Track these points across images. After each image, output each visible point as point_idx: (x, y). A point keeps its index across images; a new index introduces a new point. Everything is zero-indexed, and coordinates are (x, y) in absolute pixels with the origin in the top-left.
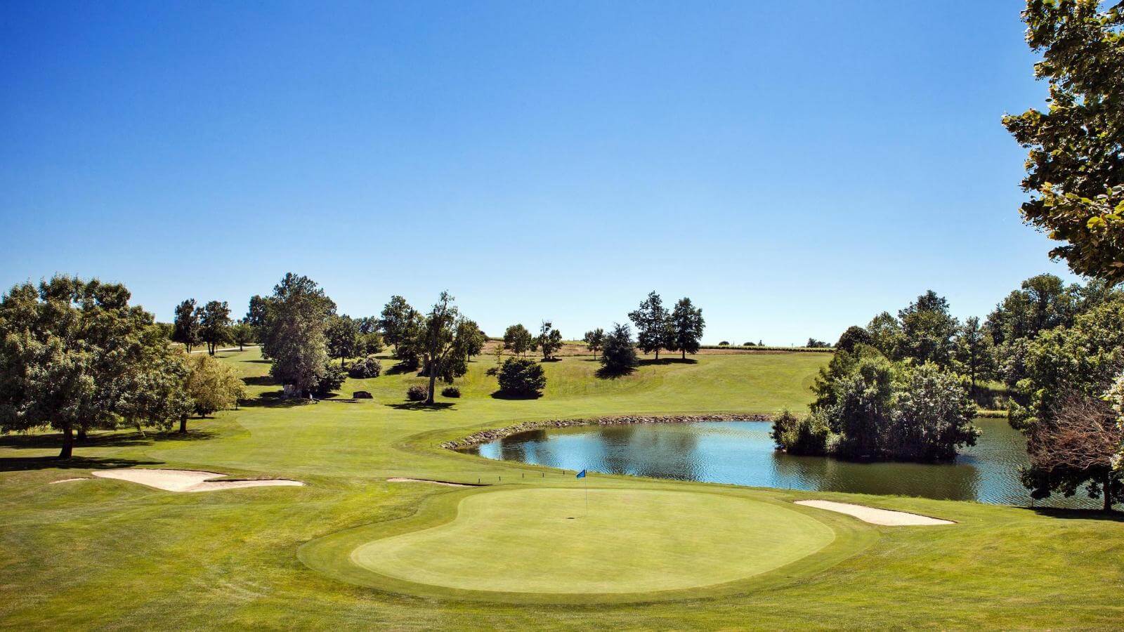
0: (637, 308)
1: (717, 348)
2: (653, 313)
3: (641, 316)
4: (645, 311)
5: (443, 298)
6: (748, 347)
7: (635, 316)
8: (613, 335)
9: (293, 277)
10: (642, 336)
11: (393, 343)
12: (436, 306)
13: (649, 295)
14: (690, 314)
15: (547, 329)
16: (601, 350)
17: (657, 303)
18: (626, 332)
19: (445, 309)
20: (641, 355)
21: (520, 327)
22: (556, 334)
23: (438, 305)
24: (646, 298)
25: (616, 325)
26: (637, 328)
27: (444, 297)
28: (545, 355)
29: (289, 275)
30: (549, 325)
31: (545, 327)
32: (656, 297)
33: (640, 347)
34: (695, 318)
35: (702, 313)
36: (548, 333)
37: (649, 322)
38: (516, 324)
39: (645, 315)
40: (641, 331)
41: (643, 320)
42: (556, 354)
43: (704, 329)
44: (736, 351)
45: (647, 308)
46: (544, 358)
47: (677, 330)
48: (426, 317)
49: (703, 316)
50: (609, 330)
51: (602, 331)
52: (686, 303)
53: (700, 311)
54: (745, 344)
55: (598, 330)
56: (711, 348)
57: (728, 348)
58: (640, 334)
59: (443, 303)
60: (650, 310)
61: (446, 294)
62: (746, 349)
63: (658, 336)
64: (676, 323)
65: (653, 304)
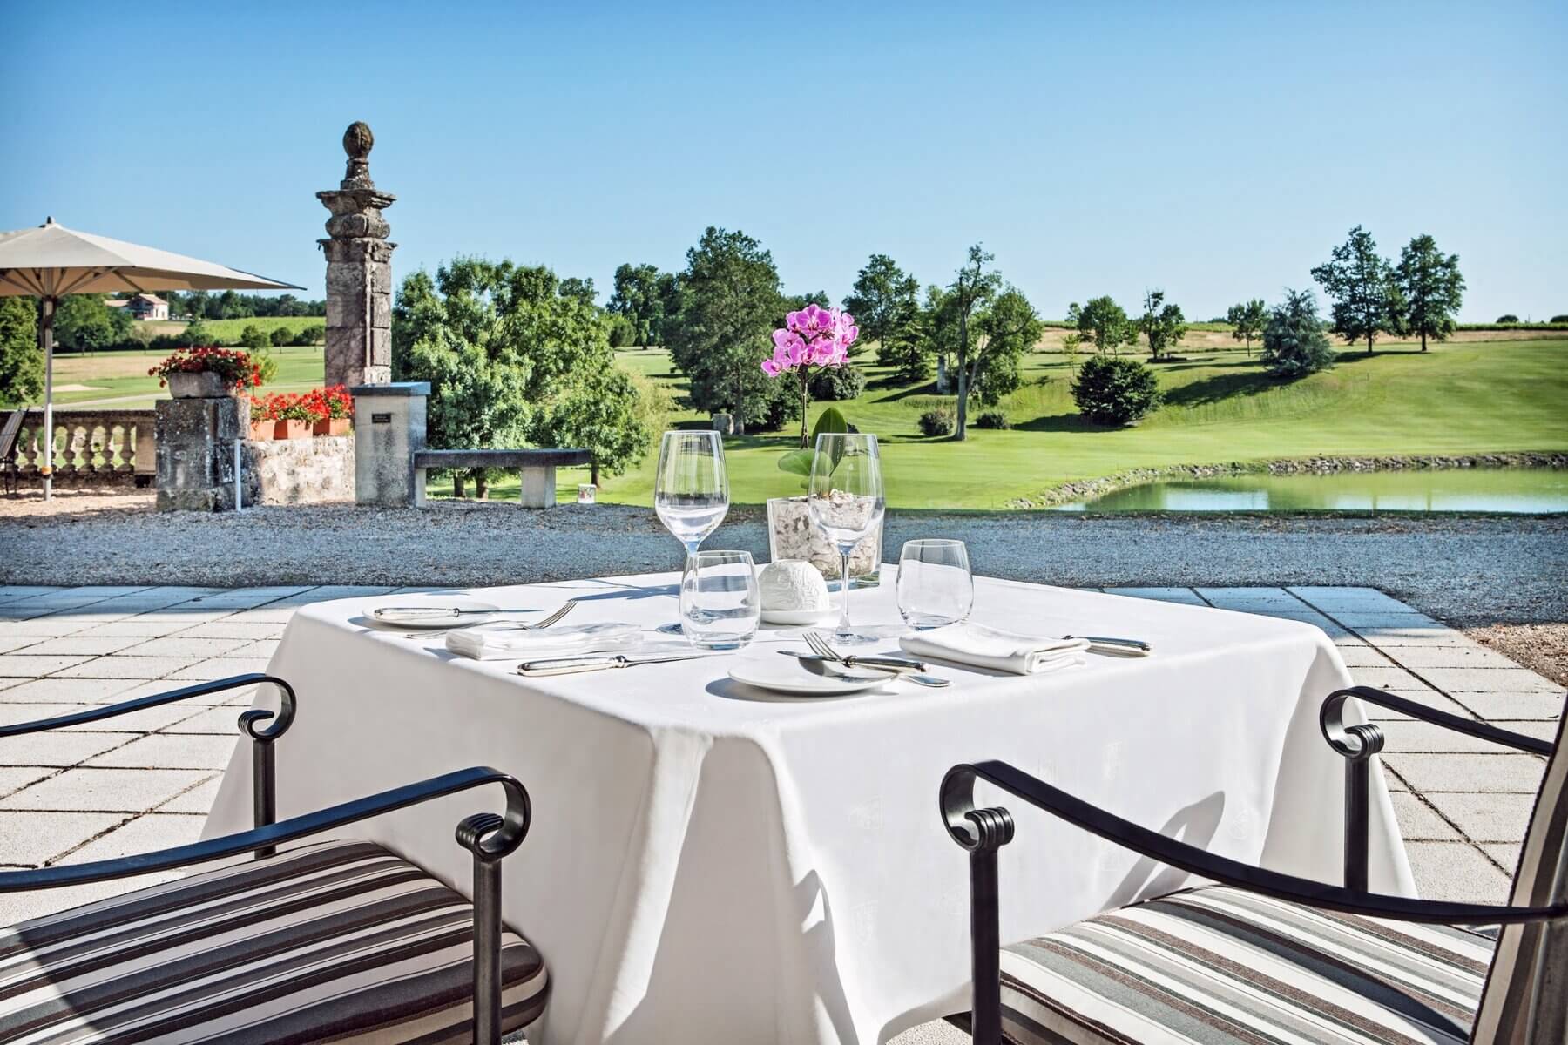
0: (1327, 258)
1: (1492, 329)
2: (1357, 267)
3: (1336, 273)
4: (1343, 264)
5: (973, 258)
6: (1559, 325)
7: (1324, 274)
8: (1283, 311)
9: (718, 234)
10: (1339, 310)
11: (876, 337)
12: (962, 270)
13: (1351, 234)
14: (1434, 266)
15: (1156, 304)
16: (1260, 338)
17: (1367, 247)
18: (1309, 305)
19: (978, 274)
20: (1338, 344)
21: (1105, 302)
22: (1172, 311)
23: (967, 269)
24: (1343, 239)
25: (1288, 293)
26: (1328, 296)
27: (975, 254)
28: (1155, 351)
29: (711, 231)
30: (1158, 296)
31: (1152, 300)
32: (1364, 236)
33: (1336, 330)
34: (1445, 274)
35: (1458, 264)
36: (1159, 311)
37: (1353, 284)
38: (1099, 296)
39: (1343, 271)
40: (1337, 301)
41: (1338, 281)
42: (1173, 349)
43: (1463, 293)
44: (1534, 334)
45: (1346, 258)
46: (1152, 356)
47: (1410, 297)
48: (945, 291)
49: (1460, 268)
50: (1275, 301)
51: (1262, 303)
52: (1423, 245)
53: (1454, 258)
54: (1555, 320)
55: (1254, 303)
56: (1479, 329)
57: (1515, 328)
58: (1336, 306)
59: (974, 265)
60: (1353, 261)
61: (978, 250)
62: (1555, 329)
63: (1372, 310)
64: (1405, 283)
65: (1358, 250)
